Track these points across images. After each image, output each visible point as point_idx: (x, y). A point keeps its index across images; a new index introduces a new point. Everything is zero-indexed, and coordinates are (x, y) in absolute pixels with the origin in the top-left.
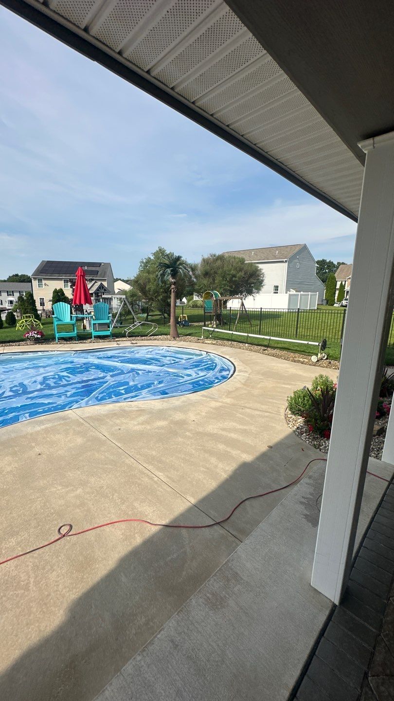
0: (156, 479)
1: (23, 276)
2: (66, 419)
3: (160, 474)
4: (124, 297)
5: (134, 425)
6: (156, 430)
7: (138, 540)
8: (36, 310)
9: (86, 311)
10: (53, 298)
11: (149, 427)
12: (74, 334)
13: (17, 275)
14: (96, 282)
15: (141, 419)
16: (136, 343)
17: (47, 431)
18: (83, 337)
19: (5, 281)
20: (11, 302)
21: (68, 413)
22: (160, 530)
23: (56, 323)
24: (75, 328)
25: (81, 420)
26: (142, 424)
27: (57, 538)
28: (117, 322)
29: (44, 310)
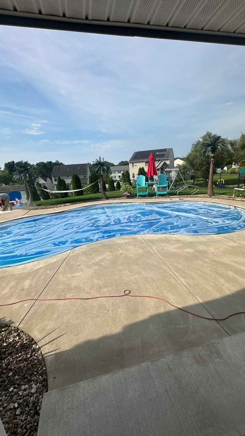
0: (179, 281)
1: (126, 162)
2: (136, 239)
3: (182, 279)
4: (178, 169)
5: (172, 248)
6: (185, 254)
7: (162, 310)
8: (130, 180)
9: (155, 180)
10: (139, 173)
11: (180, 251)
12: (146, 193)
13: (123, 162)
14: (161, 162)
15: (177, 245)
16: (183, 199)
17: (126, 243)
18: (151, 195)
19: (117, 165)
20: (120, 176)
21: (137, 236)
22: (176, 310)
23: (137, 187)
24: (147, 189)
25: (143, 241)
26: (177, 248)
27: (123, 295)
28: (173, 185)
29: (134, 180)
